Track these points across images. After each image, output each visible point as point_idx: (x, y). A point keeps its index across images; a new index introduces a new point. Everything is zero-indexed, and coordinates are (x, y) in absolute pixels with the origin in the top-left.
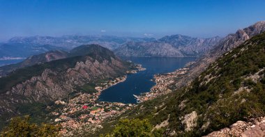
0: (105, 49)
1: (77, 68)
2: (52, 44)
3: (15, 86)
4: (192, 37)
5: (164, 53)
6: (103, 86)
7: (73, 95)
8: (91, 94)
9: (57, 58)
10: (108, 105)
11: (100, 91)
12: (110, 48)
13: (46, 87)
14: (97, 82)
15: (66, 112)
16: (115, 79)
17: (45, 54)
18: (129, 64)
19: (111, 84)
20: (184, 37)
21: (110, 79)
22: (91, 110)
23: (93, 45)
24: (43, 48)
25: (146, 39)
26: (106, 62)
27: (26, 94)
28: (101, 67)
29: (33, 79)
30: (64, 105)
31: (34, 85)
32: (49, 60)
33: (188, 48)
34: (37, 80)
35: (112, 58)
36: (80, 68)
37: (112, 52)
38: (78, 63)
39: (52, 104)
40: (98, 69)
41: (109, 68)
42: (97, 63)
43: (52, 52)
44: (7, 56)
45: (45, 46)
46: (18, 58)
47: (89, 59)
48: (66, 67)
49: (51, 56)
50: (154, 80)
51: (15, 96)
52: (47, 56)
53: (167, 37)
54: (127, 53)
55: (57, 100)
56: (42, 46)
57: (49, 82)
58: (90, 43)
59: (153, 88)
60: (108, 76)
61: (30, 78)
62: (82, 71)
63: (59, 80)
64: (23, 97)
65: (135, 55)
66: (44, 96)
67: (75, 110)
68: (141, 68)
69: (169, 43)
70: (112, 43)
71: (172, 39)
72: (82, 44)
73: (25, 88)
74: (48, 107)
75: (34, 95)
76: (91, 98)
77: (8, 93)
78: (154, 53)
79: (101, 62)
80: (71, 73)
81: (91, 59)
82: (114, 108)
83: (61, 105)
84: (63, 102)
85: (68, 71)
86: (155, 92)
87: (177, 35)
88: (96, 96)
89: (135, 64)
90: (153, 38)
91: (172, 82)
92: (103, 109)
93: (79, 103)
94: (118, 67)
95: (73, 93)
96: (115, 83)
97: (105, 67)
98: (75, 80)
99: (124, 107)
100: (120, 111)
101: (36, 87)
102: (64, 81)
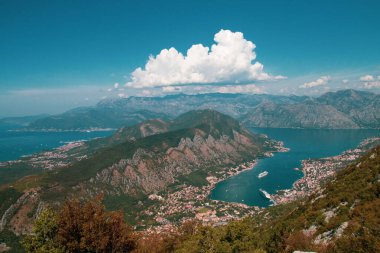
0: (225, 118)
1: (181, 147)
2: (151, 109)
3: (100, 171)
4: (377, 93)
5: (323, 122)
6: (219, 176)
7: (173, 188)
8: (200, 187)
9: (156, 131)
10: (223, 206)
11: (213, 182)
12: (235, 115)
13: (138, 174)
14: (210, 169)
15: (163, 211)
16: (238, 163)
17: (141, 124)
18: (262, 141)
19: (231, 173)
21: (230, 165)
22: (197, 212)
23: (206, 111)
24: (139, 115)
25: (292, 98)
26: (225, 137)
27: (112, 183)
28: (218, 146)
29: (122, 163)
30: (161, 201)
31: (122, 171)
32: (144, 134)
33: (368, 114)
34: (127, 164)
35: (235, 132)
36: (185, 147)
37: (237, 122)
38: (183, 141)
39: (145, 198)
40: (213, 148)
41: (230, 148)
42: (211, 139)
43: (149, 121)
44: (94, 126)
45: (142, 112)
46: (108, 129)
47: (199, 133)
48: (165, 145)
49: (147, 128)
50: (301, 168)
51: (100, 184)
52: (142, 128)
53: (330, 93)
54: (259, 120)
55: (152, 193)
56: (137, 112)
57: (142, 167)
58: (204, 107)
59: (297, 182)
60: (227, 161)
61: (118, 161)
62: (187, 151)
63: (157, 167)
64: (110, 188)
65: (275, 125)
66: (135, 186)
67: (176, 210)
68: (282, 148)
69: (333, 105)
70: (240, 105)
71: (339, 98)
72: (192, 108)
73: (112, 174)
74: (140, 202)
75: (122, 185)
76: (200, 193)
77: (91, 180)
78: (306, 122)
79: (217, 137)
80: (172, 154)
81: (202, 133)
82: (231, 212)
83: (156, 201)
84: (160, 197)
85: (168, 152)
86: (300, 190)
87: (348, 90)
88: (207, 191)
89: (273, 141)
90: (306, 97)
91: (330, 173)
92: (215, 212)
93: (181, 200)
94: (244, 146)
95: (174, 185)
96: (238, 172)
97: (222, 146)
98: (178, 165)
99: (246, 211)
100: (240, 216)
101: (125, 174)
102: (162, 166)
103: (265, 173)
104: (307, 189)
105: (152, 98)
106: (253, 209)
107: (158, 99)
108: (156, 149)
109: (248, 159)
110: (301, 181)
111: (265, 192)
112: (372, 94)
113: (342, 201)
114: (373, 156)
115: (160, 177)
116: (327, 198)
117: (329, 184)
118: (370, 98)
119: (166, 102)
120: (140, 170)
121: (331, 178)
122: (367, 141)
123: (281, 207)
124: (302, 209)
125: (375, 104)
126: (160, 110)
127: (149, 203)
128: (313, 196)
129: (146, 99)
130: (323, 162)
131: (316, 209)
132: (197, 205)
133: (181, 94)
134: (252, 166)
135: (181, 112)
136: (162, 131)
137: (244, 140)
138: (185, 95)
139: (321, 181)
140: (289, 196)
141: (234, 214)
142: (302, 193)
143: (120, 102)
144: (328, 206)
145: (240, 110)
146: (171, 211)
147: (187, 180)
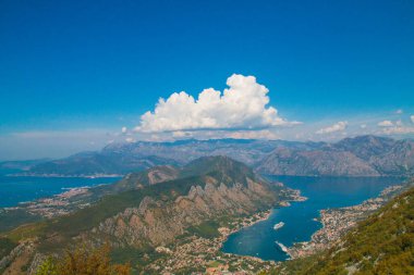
0: (238, 165)
1: (191, 196)
2: (159, 154)
3: (103, 221)
4: (396, 139)
5: (341, 169)
6: (231, 227)
7: (183, 239)
8: (211, 239)
9: (164, 178)
10: (236, 260)
11: (225, 234)
12: (249, 161)
13: (145, 224)
14: (222, 219)
15: (171, 265)
16: (252, 213)
17: (148, 171)
18: (278, 189)
19: (244, 224)
20: (380, 139)
21: (243, 215)
22: (208, 266)
23: (218, 158)
25: (309, 144)
26: (238, 186)
27: (116, 234)
28: (231, 195)
29: (128, 211)
30: (169, 255)
31: (127, 220)
32: (152, 180)
33: (388, 161)
34: (133, 214)
35: (248, 180)
36: (196, 195)
37: (250, 170)
38: (193, 189)
39: (151, 251)
40: (225, 197)
41: (243, 196)
42: (223, 187)
43: (158, 168)
44: (99, 172)
45: (150, 158)
46: (113, 176)
47: (211, 181)
48: (174, 193)
49: (155, 175)
50: (320, 219)
51: (102, 234)
52: (150, 175)
53: (348, 139)
54: (274, 168)
55: (159, 245)
56: (145, 158)
57: (149, 217)
58: (216, 153)
59: (316, 234)
60: (241, 211)
61: (123, 210)
62: (198, 200)
63: (166, 217)
64: (113, 238)
65: (291, 173)
66: (141, 238)
67: (185, 264)
68: (299, 197)
69: (352, 152)
70: (253, 152)
71: (357, 144)
72: (203, 154)
73: (116, 224)
74: (146, 255)
75: (127, 236)
76: (211, 246)
77: (94, 230)
78: (323, 170)
79: (229, 185)
80: (182, 203)
81: (214, 181)
82: (244, 266)
83: (163, 254)
84: (168, 250)
85: (177, 200)
86: (319, 242)
87: (367, 136)
88: (219, 243)
89: (289, 190)
90: (322, 143)
91: (351, 224)
92: (227, 267)
93: (191, 253)
94: (258, 195)
95: (183, 236)
96: (252, 223)
97: (235, 194)
98: (188, 215)
99: (261, 265)
100: (254, 271)
101: (131, 223)
102: (171, 215)
103: (281, 224)
104: (327, 242)
105: (161, 144)
106: (269, 264)
107: (167, 144)
108: (165, 197)
109: (262, 208)
110: (320, 232)
111: (281, 245)
112: (392, 140)
113: (365, 254)
114: (395, 206)
115: (168, 228)
116: (349, 252)
117: (350, 236)
118: (390, 144)
119: (175, 148)
120: (147, 220)
121: (351, 229)
122: (388, 190)
123: (299, 262)
124: (322, 264)
125: (395, 150)
126: (170, 156)
127: (155, 256)
128: (333, 250)
129: (155, 144)
130: (343, 212)
131: (336, 264)
132: (208, 259)
133: (192, 140)
134: (267, 216)
135: (192, 158)
136: (171, 178)
137: (259, 188)
138: (196, 141)
139: (342, 233)
140: (307, 249)
141: (248, 269)
142: (321, 246)
143: (127, 147)
144: (350, 260)
145: (254, 157)
146: (180, 266)
147: (197, 231)
